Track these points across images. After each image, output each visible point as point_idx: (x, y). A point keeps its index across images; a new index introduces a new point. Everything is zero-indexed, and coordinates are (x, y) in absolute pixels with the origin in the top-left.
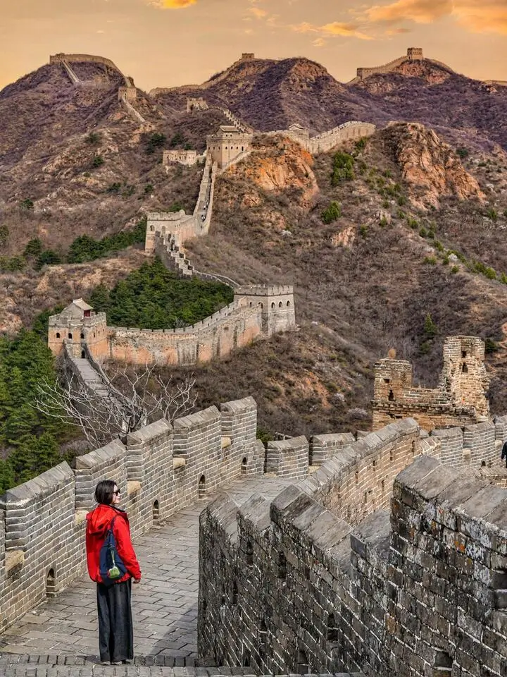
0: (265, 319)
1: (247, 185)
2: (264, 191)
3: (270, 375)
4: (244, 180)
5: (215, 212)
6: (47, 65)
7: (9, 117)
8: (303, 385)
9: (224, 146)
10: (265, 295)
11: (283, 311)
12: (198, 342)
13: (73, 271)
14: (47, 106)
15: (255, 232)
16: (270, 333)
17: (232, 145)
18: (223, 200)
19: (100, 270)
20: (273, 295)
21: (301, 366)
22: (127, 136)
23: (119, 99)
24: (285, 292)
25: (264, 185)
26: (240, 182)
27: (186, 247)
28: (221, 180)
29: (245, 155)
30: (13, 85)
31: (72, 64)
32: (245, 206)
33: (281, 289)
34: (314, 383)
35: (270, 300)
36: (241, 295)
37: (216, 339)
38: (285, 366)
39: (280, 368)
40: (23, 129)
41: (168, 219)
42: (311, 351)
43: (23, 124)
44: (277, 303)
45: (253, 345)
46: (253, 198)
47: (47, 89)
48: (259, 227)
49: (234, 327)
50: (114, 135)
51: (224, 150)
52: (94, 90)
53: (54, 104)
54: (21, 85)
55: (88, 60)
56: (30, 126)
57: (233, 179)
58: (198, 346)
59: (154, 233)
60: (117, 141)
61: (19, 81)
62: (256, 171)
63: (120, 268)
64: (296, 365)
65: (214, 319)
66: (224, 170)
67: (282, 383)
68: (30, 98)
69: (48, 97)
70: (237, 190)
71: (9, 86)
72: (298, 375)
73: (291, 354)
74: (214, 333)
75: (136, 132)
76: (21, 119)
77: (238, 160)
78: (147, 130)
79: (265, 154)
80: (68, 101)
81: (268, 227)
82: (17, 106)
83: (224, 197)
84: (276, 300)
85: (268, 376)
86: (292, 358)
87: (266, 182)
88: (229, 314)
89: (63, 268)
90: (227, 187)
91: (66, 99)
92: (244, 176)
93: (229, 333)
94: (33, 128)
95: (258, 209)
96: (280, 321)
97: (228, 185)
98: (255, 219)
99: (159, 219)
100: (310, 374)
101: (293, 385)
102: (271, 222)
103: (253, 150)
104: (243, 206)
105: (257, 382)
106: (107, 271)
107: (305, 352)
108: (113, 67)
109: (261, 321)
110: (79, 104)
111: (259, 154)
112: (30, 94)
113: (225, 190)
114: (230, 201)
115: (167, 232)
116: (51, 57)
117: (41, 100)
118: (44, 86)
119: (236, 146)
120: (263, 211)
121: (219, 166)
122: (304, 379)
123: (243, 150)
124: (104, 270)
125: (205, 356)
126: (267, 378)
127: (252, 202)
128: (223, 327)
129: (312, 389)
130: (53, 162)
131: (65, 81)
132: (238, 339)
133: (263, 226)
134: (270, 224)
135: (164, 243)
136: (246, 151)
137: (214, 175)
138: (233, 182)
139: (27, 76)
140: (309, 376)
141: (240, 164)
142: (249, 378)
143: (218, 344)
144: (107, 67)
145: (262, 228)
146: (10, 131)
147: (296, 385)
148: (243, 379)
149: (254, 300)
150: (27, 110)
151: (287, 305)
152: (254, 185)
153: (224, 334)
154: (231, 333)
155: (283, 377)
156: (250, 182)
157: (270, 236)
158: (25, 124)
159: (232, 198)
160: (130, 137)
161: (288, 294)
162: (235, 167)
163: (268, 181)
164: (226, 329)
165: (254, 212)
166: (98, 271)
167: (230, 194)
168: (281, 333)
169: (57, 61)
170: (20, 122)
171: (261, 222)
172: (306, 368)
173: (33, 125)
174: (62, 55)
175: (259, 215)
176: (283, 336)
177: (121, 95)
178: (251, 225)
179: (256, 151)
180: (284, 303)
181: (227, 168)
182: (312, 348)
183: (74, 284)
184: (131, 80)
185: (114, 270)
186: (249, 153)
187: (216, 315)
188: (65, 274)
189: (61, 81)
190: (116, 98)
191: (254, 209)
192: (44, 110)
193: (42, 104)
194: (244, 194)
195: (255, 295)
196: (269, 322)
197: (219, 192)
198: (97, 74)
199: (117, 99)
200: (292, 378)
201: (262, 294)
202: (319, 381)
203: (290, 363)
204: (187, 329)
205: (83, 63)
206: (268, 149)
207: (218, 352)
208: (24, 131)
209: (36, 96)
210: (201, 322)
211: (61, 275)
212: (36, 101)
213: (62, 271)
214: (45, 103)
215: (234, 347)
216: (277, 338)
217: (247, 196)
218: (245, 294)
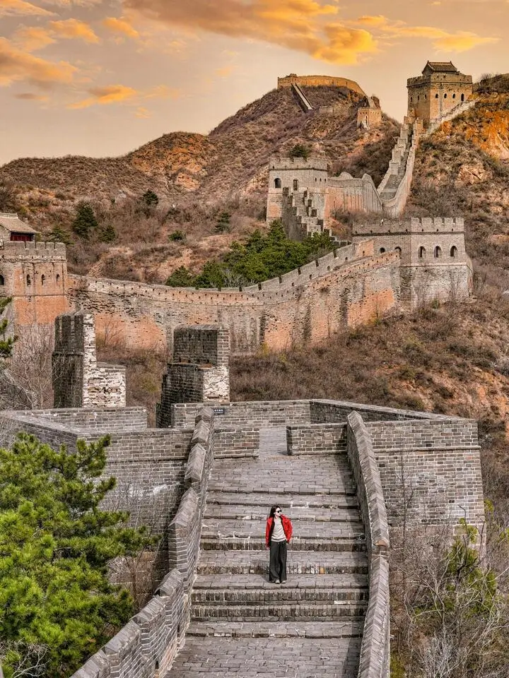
0: (407, 279)
1: (466, 151)
2: (494, 160)
3: (403, 375)
4: (463, 144)
5: (415, 191)
6: (274, 91)
7: (224, 156)
8: (470, 397)
9: (433, 93)
10: (407, 233)
11: (440, 265)
12: (263, 312)
13: (146, 253)
14: (271, 140)
15: (476, 220)
16: (415, 303)
17: (445, 91)
18: (430, 174)
19: (190, 251)
20: (422, 233)
21: (469, 362)
22: (346, 148)
23: (358, 124)
24: (447, 229)
25: (494, 151)
26: (457, 148)
27: (335, 218)
28: (426, 145)
29: (466, 107)
30: (232, 118)
31: (306, 89)
32: (462, 183)
33: (438, 220)
34: (494, 393)
35: (416, 242)
36: (363, 235)
37: (303, 309)
38: (437, 360)
39: (425, 363)
40: (240, 171)
41: (304, 166)
42: (493, 337)
43: (241, 165)
44: (430, 248)
45: (377, 323)
46: (476, 171)
47: (273, 119)
48: (481, 212)
49: (343, 289)
50: (328, 148)
51: (432, 99)
52: (330, 118)
53: (279, 138)
54: (242, 119)
55: (327, 83)
56: (249, 167)
57: (445, 143)
58: (263, 320)
59: (280, 190)
60: (331, 155)
61: (239, 113)
62: (482, 129)
63: (221, 247)
64: (459, 360)
65: (305, 276)
66: (432, 130)
67: (429, 391)
68: (251, 132)
69: (273, 130)
70: (450, 160)
71: (227, 120)
72: (461, 377)
73: (450, 340)
74: (299, 297)
75: (359, 143)
76: (239, 159)
77: (454, 116)
78: (374, 140)
79: (497, 104)
80: (297, 134)
81: (497, 214)
82: (233, 143)
83: (429, 170)
84: (430, 243)
85: (400, 378)
86: (452, 349)
87: (497, 147)
88: (337, 268)
89: (132, 249)
90: (435, 156)
91: (295, 131)
92: (463, 138)
93: (330, 300)
94: (253, 169)
95: (483, 187)
96: (435, 283)
97: (437, 152)
98: (478, 201)
99: (289, 167)
100: (487, 376)
101: (451, 396)
102: (501, 206)
103: (478, 99)
104: (458, 183)
105: (375, 386)
106: (202, 251)
107: (480, 339)
108: (358, 92)
109: (398, 283)
110: (311, 136)
111: (487, 105)
112: (250, 127)
113: (432, 159)
114: (439, 176)
115: (301, 189)
116: (279, 80)
117: (264, 134)
118: (269, 117)
119: (452, 93)
120: (489, 189)
121: (426, 125)
122: (472, 385)
123: (462, 100)
124: (196, 251)
125: (278, 340)
126: (398, 382)
127: (472, 176)
128: (318, 287)
129: (488, 405)
130: (246, 186)
131: (296, 109)
132: (350, 313)
133: (488, 211)
134: (500, 209)
135: (294, 204)
136: (468, 101)
137: (416, 137)
138: (446, 147)
139: (250, 106)
140: (483, 381)
141: (457, 120)
142: (359, 379)
143: (307, 319)
144: (351, 92)
145: (486, 214)
146: (224, 174)
147: (455, 395)
148: (348, 380)
149: (389, 243)
150: (246, 147)
151: (452, 255)
152: (479, 151)
153: (319, 301)
154: (334, 298)
155: (430, 380)
156: (471, 147)
157: (498, 226)
158: (243, 165)
159: (442, 171)
160: (351, 149)
161: (452, 233)
162: (449, 126)
163: (501, 146)
164: (324, 290)
165: (476, 190)
166: (187, 252)
167: (440, 164)
168: (435, 304)
169: (287, 85)
170: (238, 162)
171: (485, 206)
172: (479, 365)
173: (252, 165)
174: (293, 76)
175: (483, 195)
176: (442, 311)
177: (362, 119)
178: (470, 209)
179: (483, 100)
180: (446, 249)
181: (437, 126)
182: (496, 332)
183: (145, 272)
184: (376, 100)
185: (212, 251)
186: (472, 104)
187: (310, 268)
188: (133, 258)
189: (290, 110)
190: (355, 124)
191: (476, 186)
192: (266, 146)
193: (265, 139)
194: (460, 165)
195: (389, 233)
196: (414, 284)
197: (423, 162)
198: (337, 100)
199: (355, 126)
200: (448, 384)
201: (400, 231)
202: (503, 389)
203: (447, 356)
204: (246, 289)
205: (320, 87)
206: (503, 96)
207: (307, 333)
208: (242, 174)
209: (258, 129)
210: (277, 278)
211: (127, 260)
212: (257, 136)
213: (130, 253)
214: (269, 138)
215: (342, 328)
216: (426, 313)
217: (465, 168)
218: (372, 234)
